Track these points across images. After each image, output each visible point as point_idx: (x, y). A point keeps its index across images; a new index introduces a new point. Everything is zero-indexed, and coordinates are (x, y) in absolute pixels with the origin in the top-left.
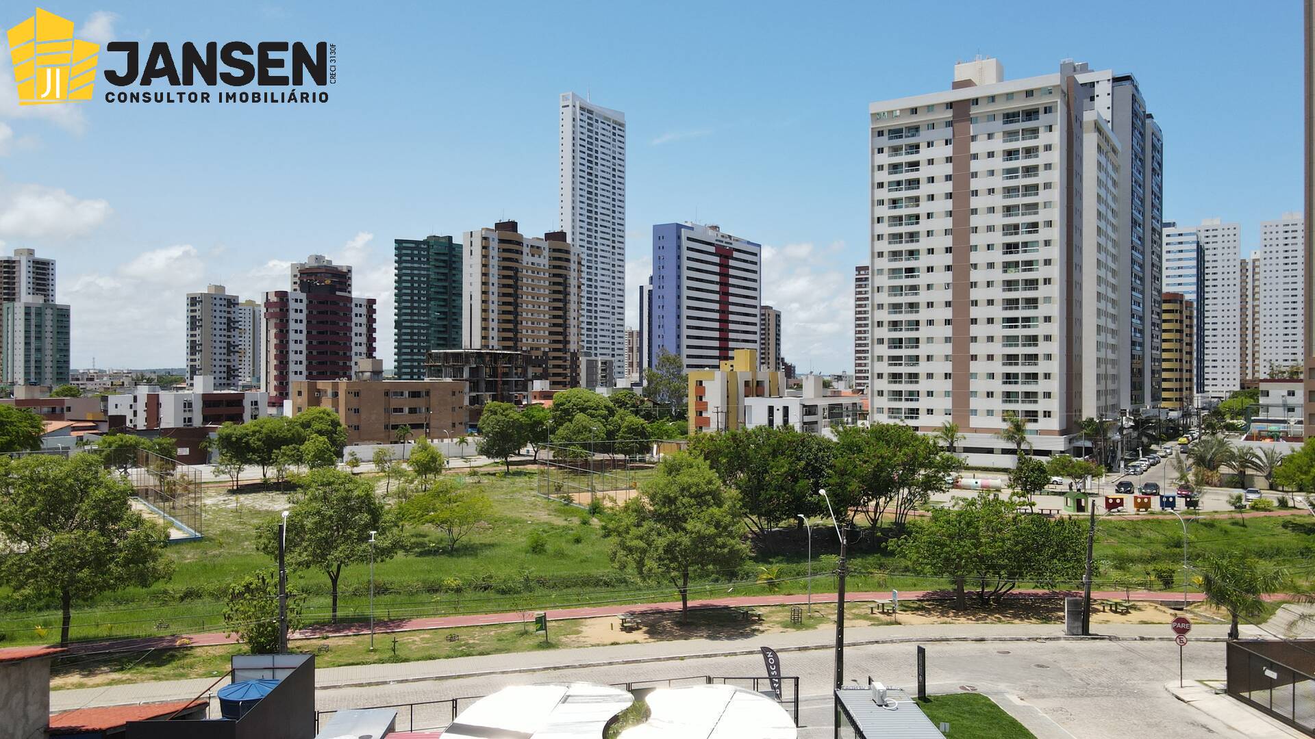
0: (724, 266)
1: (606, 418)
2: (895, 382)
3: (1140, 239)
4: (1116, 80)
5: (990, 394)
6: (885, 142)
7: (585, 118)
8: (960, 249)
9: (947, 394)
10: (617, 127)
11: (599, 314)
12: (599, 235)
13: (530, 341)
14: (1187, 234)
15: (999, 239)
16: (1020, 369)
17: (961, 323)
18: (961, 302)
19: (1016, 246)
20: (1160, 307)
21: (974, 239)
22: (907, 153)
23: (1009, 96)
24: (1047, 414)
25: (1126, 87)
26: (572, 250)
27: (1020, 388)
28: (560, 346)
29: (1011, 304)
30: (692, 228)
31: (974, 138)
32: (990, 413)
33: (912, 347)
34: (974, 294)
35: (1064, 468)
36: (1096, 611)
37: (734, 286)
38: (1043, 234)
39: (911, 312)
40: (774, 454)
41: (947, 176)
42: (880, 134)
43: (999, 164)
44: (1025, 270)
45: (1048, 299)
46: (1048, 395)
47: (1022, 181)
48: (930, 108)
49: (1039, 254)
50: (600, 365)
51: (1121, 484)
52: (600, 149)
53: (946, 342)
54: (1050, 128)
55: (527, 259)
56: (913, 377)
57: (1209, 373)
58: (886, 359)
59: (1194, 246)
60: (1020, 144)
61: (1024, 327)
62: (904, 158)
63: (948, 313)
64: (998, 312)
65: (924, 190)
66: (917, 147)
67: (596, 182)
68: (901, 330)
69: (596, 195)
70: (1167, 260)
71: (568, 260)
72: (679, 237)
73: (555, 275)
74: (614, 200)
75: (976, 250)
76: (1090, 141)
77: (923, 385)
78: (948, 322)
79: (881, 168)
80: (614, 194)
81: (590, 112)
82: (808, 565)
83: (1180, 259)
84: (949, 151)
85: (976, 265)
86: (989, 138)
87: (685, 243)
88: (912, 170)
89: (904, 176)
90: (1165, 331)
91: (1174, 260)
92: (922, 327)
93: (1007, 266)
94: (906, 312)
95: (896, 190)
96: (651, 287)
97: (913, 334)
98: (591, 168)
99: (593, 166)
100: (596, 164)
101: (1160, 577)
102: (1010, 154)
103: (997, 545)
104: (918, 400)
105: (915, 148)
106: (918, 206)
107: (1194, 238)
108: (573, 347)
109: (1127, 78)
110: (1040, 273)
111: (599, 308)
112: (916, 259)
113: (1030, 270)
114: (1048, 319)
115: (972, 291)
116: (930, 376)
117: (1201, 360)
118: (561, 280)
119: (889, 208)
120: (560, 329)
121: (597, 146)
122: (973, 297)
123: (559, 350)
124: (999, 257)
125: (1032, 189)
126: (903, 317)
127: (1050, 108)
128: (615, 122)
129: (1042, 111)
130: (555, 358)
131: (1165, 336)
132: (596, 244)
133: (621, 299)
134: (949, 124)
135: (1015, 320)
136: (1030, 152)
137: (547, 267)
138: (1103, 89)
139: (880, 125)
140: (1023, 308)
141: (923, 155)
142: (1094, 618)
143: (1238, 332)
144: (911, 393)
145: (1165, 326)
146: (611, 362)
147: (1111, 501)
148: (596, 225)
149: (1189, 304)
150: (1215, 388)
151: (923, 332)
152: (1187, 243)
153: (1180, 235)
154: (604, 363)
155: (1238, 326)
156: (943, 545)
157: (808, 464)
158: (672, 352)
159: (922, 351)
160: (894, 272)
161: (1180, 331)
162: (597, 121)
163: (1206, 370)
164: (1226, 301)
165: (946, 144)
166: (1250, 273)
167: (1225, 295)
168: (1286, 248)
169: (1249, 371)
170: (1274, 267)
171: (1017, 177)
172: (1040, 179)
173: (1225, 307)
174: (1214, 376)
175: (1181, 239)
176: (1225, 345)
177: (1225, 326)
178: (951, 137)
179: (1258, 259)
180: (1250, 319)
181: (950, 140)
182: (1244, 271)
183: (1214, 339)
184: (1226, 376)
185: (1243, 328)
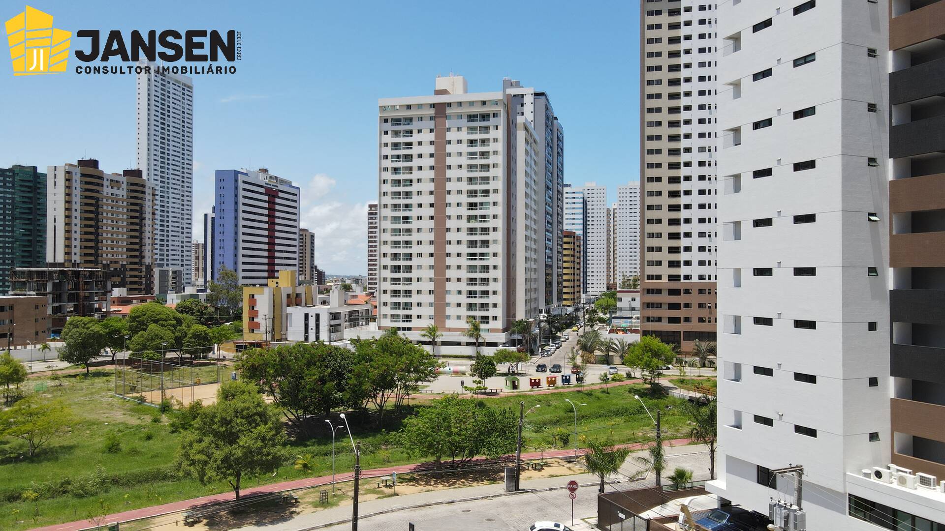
0: (271, 203)
1: (174, 326)
2: (396, 296)
3: (550, 198)
4: (536, 95)
5: (459, 305)
6: (388, 126)
7: (159, 79)
8: (440, 206)
9: (431, 304)
10: (186, 88)
11: (170, 233)
12: (171, 171)
13: (109, 256)
14: (577, 193)
15: (465, 199)
16: (478, 288)
17: (440, 255)
18: (440, 242)
19: (475, 204)
20: (562, 241)
21: (449, 199)
22: (404, 136)
23: (471, 103)
24: (495, 318)
25: (542, 100)
26: (148, 184)
27: (478, 301)
28: (137, 260)
29: (472, 244)
30: (246, 174)
31: (448, 130)
32: (459, 317)
33: (407, 272)
34: (449, 236)
35: (504, 357)
36: (524, 469)
37: (279, 218)
38: (492, 198)
39: (407, 247)
40: (309, 364)
41: (431, 154)
42: (386, 121)
43: (465, 148)
44: (481, 221)
45: (495, 242)
46: (495, 305)
47: (479, 161)
48: (420, 106)
49: (490, 211)
50: (171, 274)
51: (539, 366)
52: (171, 105)
53: (430, 269)
54: (497, 127)
55: (107, 190)
56: (408, 293)
57: (590, 280)
58: (389, 280)
59: (581, 200)
60: (478, 136)
61: (481, 259)
62: (402, 139)
63: (431, 249)
64: (464, 249)
65: (415, 163)
66: (411, 132)
67: (168, 131)
68: (400, 259)
69: (168, 140)
70: (566, 208)
71: (144, 193)
72: (236, 181)
73: (132, 204)
74: (183, 145)
75: (450, 206)
76: (521, 135)
77: (414, 299)
78: (431, 255)
79: (386, 145)
80: (183, 140)
81: (163, 75)
82: (333, 446)
83: (573, 208)
84: (432, 137)
85: (450, 216)
86: (458, 131)
87: (241, 186)
88: (408, 148)
89: (402, 152)
90: (565, 255)
91: (570, 208)
92: (414, 258)
93: (470, 218)
94: (403, 247)
95: (397, 161)
96: (214, 215)
97: (408, 263)
98: (164, 119)
99: (166, 117)
100: (169, 116)
101: (561, 439)
102: (472, 142)
103: (462, 433)
104: (411, 309)
105: (410, 133)
106: (411, 173)
107: (581, 195)
108: (147, 261)
109: (543, 94)
110: (490, 224)
111: (171, 229)
112: (410, 210)
113: (484, 221)
114: (495, 255)
115: (448, 234)
116: (419, 292)
117: (585, 273)
118: (137, 208)
119: (392, 174)
120: (137, 247)
121: (169, 102)
122: (448, 239)
123: (135, 263)
124: (464, 212)
125: (485, 167)
126: (402, 251)
127: (497, 114)
128: (184, 84)
129: (491, 115)
130: (132, 270)
131: (565, 259)
132: (168, 178)
133: (189, 221)
134: (432, 118)
135: (475, 255)
136: (484, 142)
137: (125, 197)
138: (529, 100)
139: (386, 115)
140: (480, 247)
141: (415, 138)
142: (523, 475)
143: (605, 254)
144: (406, 304)
145: (565, 252)
146: (181, 272)
147: (533, 381)
148: (168, 164)
149: (579, 238)
150: (593, 289)
151: (415, 262)
152: (578, 198)
153: (574, 193)
154: (174, 272)
155: (605, 250)
156: (427, 436)
157: (333, 370)
158: (230, 267)
159: (414, 275)
160: (395, 219)
161: (573, 256)
162: (169, 83)
163: (588, 278)
164: (599, 234)
165: (431, 132)
166: (612, 217)
167: (599, 231)
168: (631, 203)
169: (612, 278)
170: (625, 215)
171: (476, 158)
172: (491, 161)
173: (599, 238)
174: (593, 282)
175: (574, 195)
176: (599, 262)
177: (599, 250)
178: (434, 127)
179: (616, 209)
180: (612, 246)
181: (433, 130)
182: (609, 215)
183: (593, 258)
184: (599, 282)
185: (608, 251)
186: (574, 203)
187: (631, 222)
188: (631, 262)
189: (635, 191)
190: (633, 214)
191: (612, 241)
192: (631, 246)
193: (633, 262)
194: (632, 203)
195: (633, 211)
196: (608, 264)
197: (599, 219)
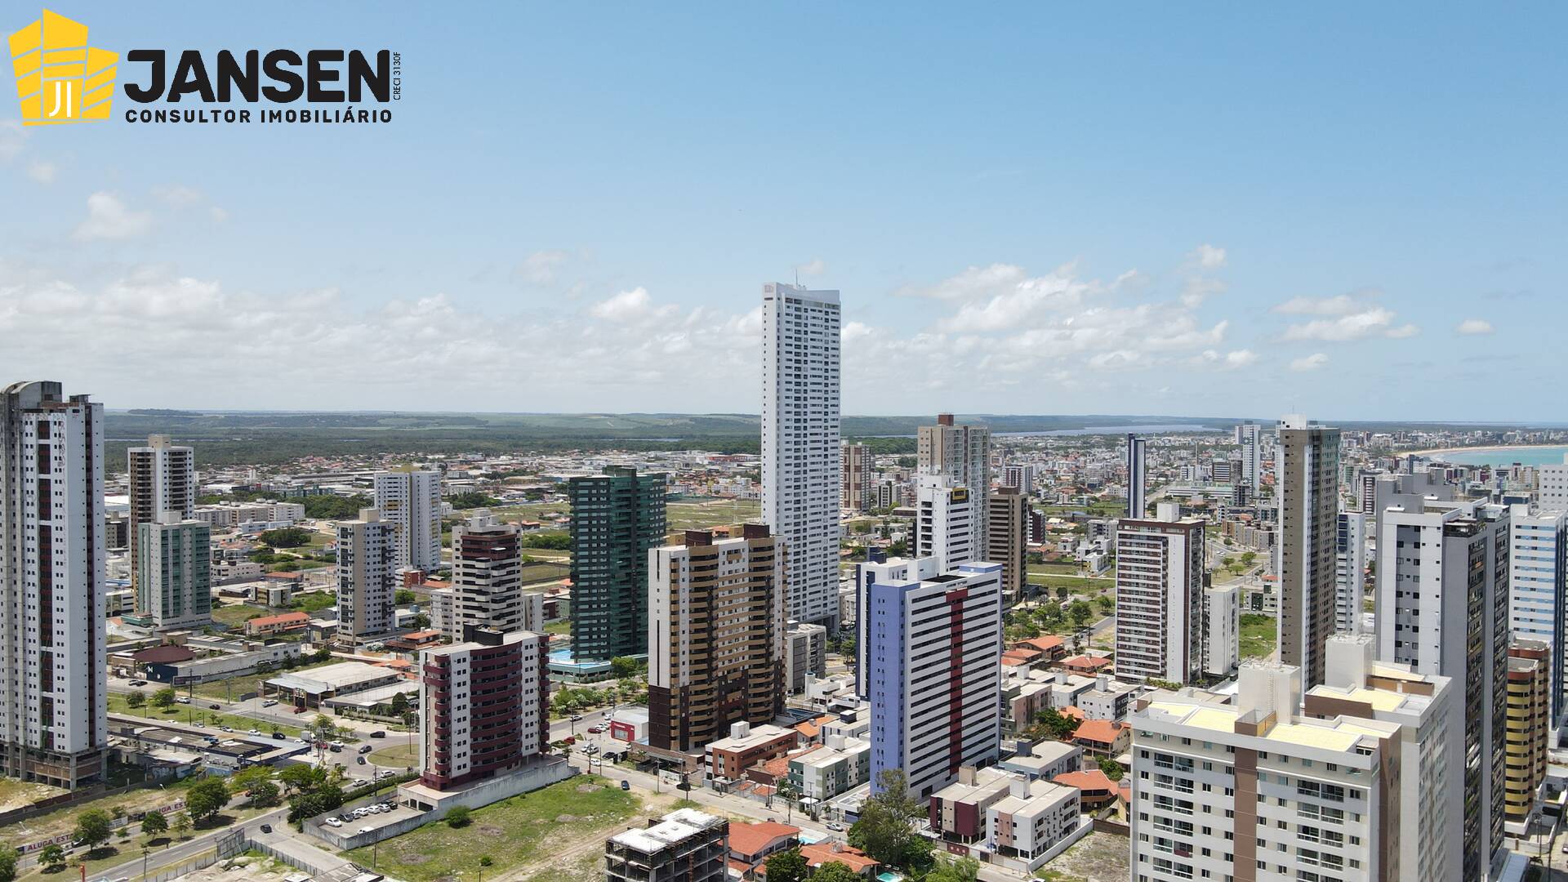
0: (957, 612)
6: (1150, 766)
7: (792, 311)
10: (830, 310)
11: (809, 540)
12: (809, 446)
13: (727, 663)
14: (1543, 529)
22: (1177, 789)
23: (1306, 763)
25: (1460, 544)
26: (778, 540)
28: (763, 660)
30: (917, 587)
31: (1261, 798)
41: (1227, 833)
42: (1145, 754)
43: (1292, 839)
47: (1321, 870)
50: (809, 640)
52: (810, 344)
54: (1357, 817)
55: (723, 569)
59: (1552, 545)
60: (1320, 824)
62: (1174, 794)
66: (1191, 783)
67: (806, 385)
69: (805, 399)
71: (772, 557)
72: (902, 604)
73: (756, 579)
74: (826, 399)
79: (1145, 795)
80: (826, 393)
81: (797, 301)
84: (1230, 803)
86: (1280, 804)
87: (910, 608)
88: (1184, 812)
95: (1164, 828)
100: (806, 362)
102: (1308, 832)
105: (1188, 785)
108: (777, 658)
118: (763, 584)
119: (1155, 847)
121: (806, 340)
123: (761, 665)
127: (1358, 792)
128: (828, 306)
129: (1347, 792)
130: (756, 676)
132: (805, 457)
134: (1230, 770)
136: (1331, 836)
137: (747, 570)
139: (1146, 744)
141: (1198, 796)
149: (1544, 651)
152: (1544, 539)
153: (1534, 528)
154: (814, 637)
162: (805, 310)
165: (1227, 794)
171: (1315, 863)
172: (1345, 875)
175: (1535, 533)
178: (1233, 787)
181: (1232, 790)
186: (1535, 548)
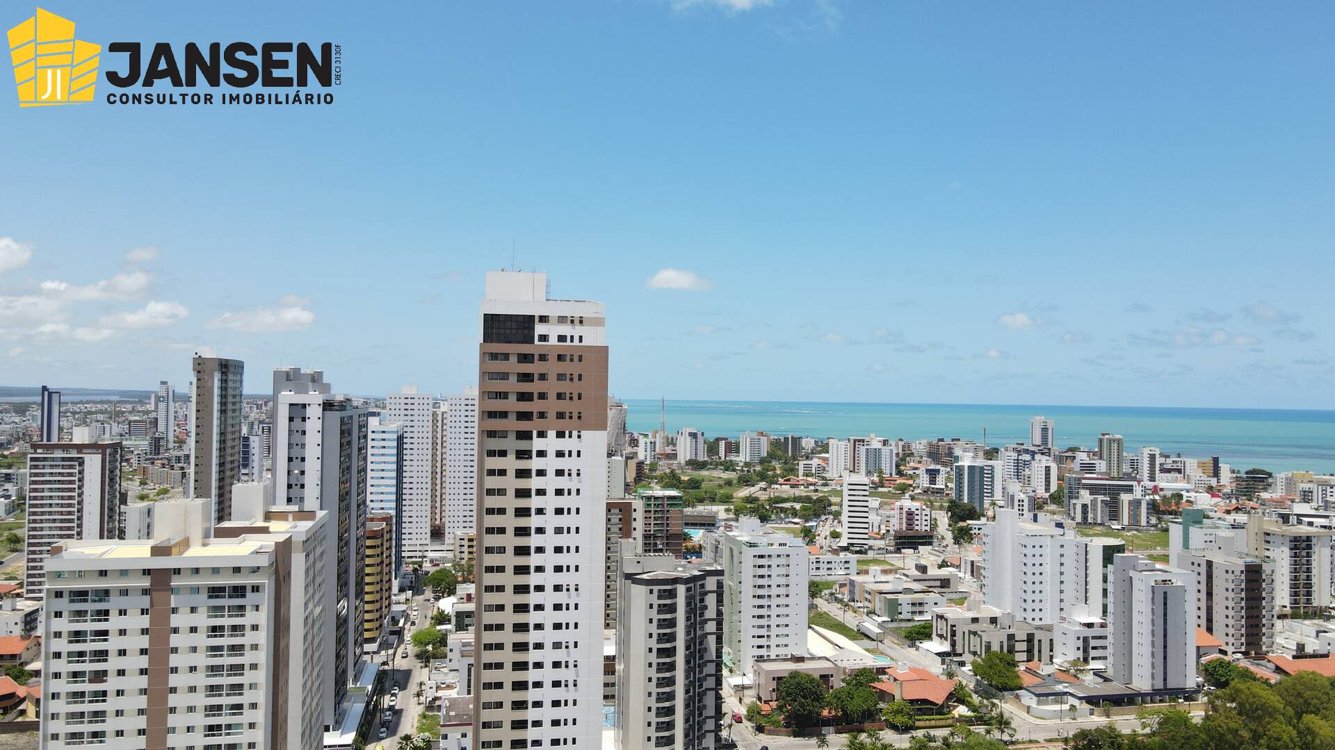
6: (64, 605)
8: (155, 732)
15: (200, 720)
19: (219, 728)
21: (173, 720)
22: (94, 620)
23: (216, 571)
25: (335, 417)
31: (174, 610)
38: (248, 716)
41: (142, 650)
42: (60, 595)
43: (202, 640)
47: (227, 660)
48: (123, 573)
49: (243, 737)
54: (257, 608)
57: (407, 528)
59: (395, 444)
60: (226, 621)
62: (89, 626)
65: (113, 664)
66: (107, 613)
75: (174, 732)
79: (58, 635)
83: (383, 455)
84: (145, 621)
86: (192, 612)
88: (100, 640)
89: (89, 647)
91: (378, 455)
95: (78, 661)
102: (216, 630)
105: (104, 614)
106: (105, 681)
112: (102, 742)
124: (199, 740)
125: (237, 669)
127: (258, 587)
129: (249, 588)
134: (145, 592)
136: (235, 629)
138: (314, 412)
139: (61, 585)
141: (114, 623)
149: (390, 523)
150: (410, 542)
153: (383, 432)
163: (404, 525)
164: (420, 463)
165: (142, 614)
166: (439, 424)
167: (420, 457)
168: (467, 419)
169: (438, 517)
170: (458, 430)
171: (221, 656)
172: (246, 659)
173: (420, 469)
174: (410, 531)
175: (384, 436)
176: (419, 503)
177: (420, 486)
178: (148, 607)
179: (446, 412)
180: (439, 464)
181: (147, 610)
182: (435, 422)
183: (411, 497)
184: (419, 531)
185: (434, 473)
186: (384, 447)
187: (466, 447)
188: (465, 502)
189: (473, 402)
190: (469, 436)
191: (439, 459)
192: (466, 480)
193: (469, 502)
194: (469, 419)
195: (469, 430)
196: (434, 490)
197: (420, 441)
